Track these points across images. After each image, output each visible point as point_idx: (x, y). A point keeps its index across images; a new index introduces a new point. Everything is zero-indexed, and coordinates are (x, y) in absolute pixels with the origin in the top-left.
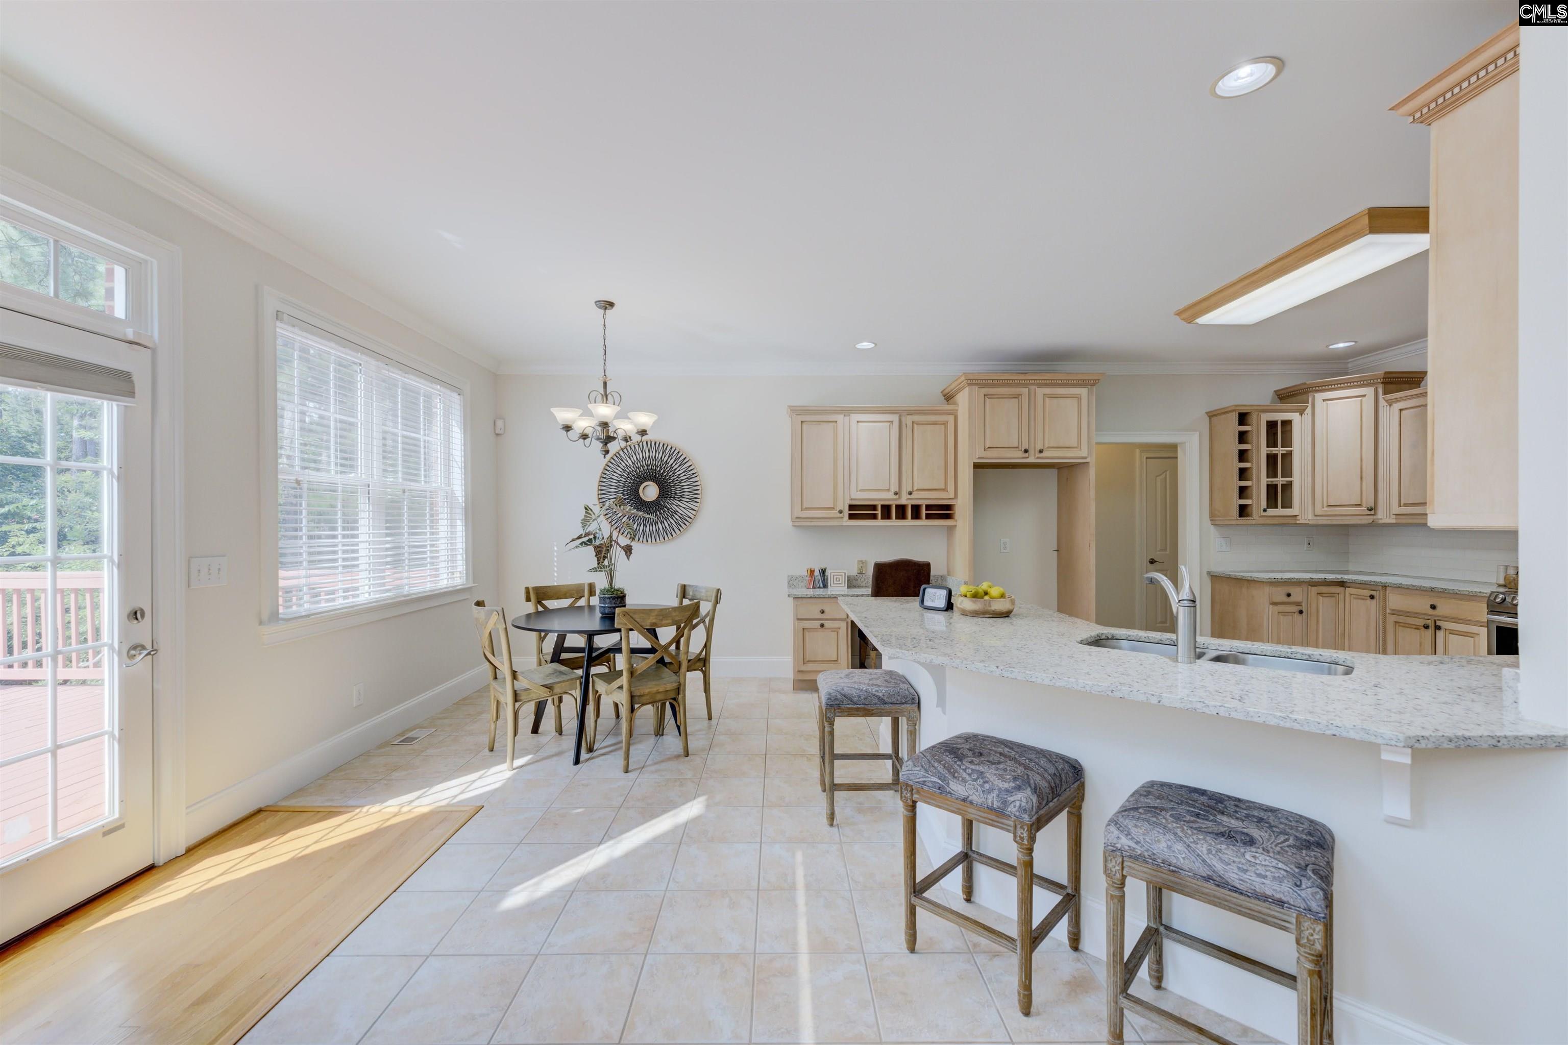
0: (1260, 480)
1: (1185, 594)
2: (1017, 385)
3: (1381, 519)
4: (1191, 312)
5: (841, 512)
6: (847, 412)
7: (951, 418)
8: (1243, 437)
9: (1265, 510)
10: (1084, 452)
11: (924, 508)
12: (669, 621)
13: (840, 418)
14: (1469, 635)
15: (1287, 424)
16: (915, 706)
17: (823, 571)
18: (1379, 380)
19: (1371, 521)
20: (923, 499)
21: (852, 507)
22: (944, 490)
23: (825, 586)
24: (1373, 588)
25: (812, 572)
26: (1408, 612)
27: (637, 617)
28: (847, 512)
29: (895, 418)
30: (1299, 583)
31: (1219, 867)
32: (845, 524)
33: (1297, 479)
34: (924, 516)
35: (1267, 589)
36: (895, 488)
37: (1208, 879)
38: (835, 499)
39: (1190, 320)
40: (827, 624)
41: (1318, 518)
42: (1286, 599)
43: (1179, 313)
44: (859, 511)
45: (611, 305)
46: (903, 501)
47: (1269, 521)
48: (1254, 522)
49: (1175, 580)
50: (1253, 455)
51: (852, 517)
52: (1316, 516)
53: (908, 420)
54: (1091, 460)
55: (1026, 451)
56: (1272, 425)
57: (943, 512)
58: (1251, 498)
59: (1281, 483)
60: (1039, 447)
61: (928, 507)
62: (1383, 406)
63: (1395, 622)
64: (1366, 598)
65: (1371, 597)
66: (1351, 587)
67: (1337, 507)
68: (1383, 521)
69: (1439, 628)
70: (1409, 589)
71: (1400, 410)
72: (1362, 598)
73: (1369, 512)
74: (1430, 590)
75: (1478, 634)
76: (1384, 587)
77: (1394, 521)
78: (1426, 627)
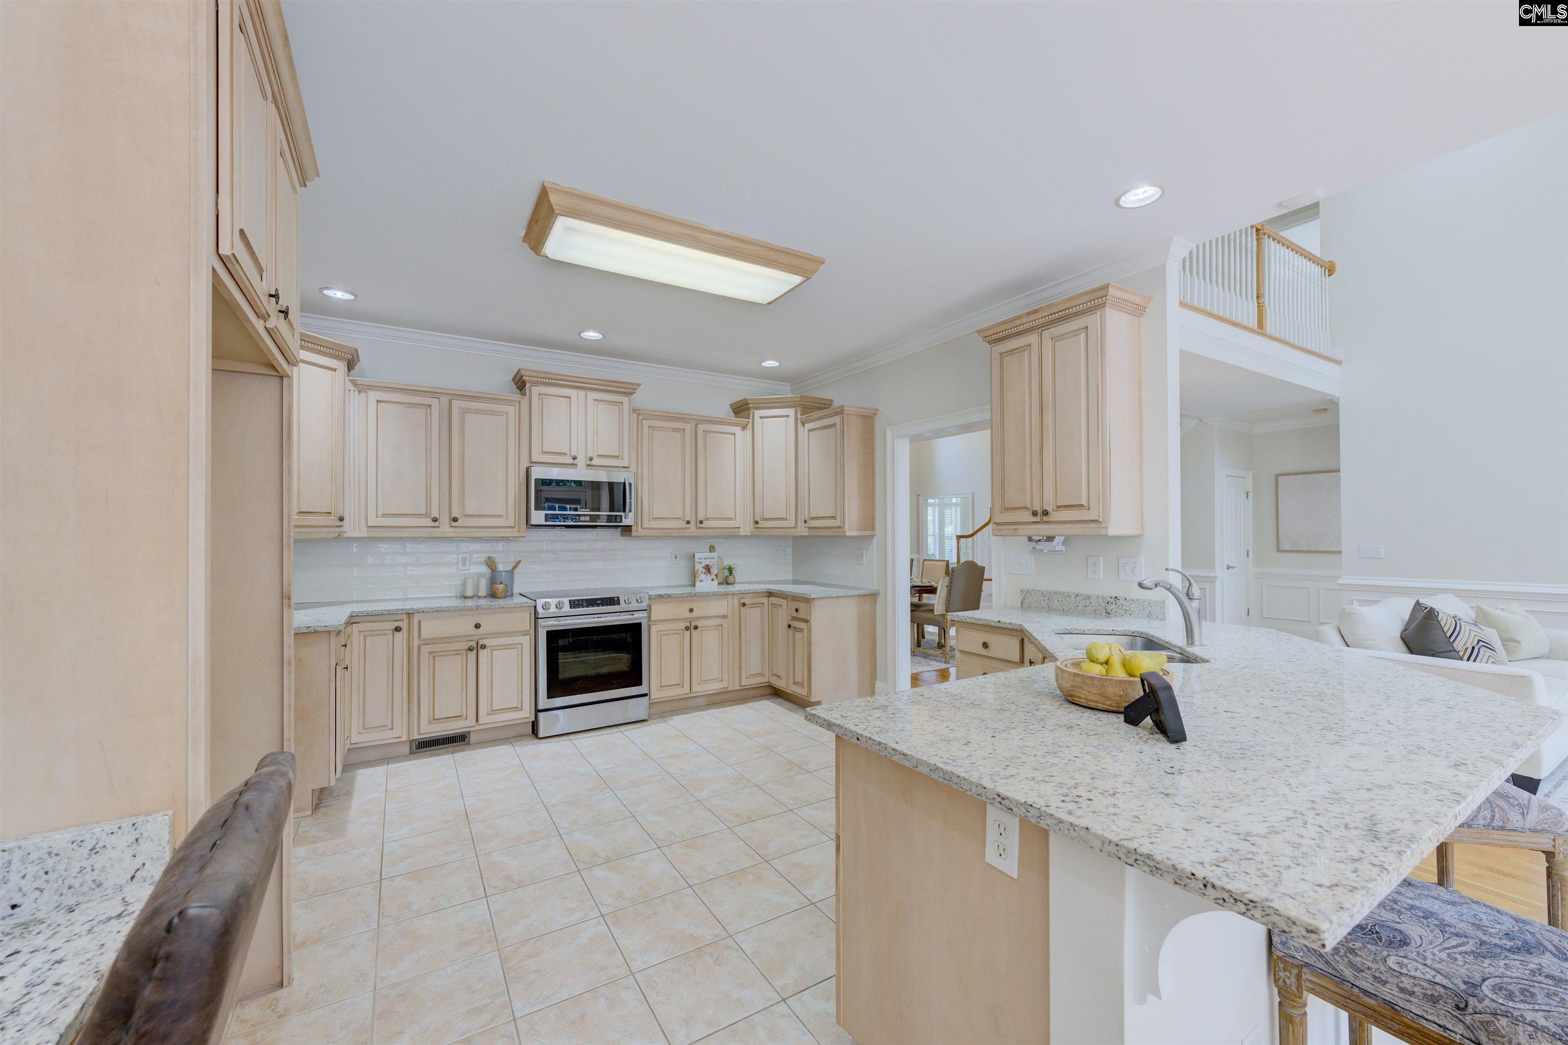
3: (348, 532)
14: (512, 647)
18: (348, 355)
19: (337, 535)
24: (395, 618)
26: (446, 638)
62: (350, 390)
63: (430, 653)
64: (387, 632)
65: (398, 629)
66: (362, 622)
67: (308, 514)
68: (349, 535)
69: (484, 647)
70: (449, 611)
71: (378, 401)
72: (381, 633)
73: (339, 523)
74: (475, 608)
75: (522, 644)
76: (410, 615)
77: (365, 535)
78: (470, 649)
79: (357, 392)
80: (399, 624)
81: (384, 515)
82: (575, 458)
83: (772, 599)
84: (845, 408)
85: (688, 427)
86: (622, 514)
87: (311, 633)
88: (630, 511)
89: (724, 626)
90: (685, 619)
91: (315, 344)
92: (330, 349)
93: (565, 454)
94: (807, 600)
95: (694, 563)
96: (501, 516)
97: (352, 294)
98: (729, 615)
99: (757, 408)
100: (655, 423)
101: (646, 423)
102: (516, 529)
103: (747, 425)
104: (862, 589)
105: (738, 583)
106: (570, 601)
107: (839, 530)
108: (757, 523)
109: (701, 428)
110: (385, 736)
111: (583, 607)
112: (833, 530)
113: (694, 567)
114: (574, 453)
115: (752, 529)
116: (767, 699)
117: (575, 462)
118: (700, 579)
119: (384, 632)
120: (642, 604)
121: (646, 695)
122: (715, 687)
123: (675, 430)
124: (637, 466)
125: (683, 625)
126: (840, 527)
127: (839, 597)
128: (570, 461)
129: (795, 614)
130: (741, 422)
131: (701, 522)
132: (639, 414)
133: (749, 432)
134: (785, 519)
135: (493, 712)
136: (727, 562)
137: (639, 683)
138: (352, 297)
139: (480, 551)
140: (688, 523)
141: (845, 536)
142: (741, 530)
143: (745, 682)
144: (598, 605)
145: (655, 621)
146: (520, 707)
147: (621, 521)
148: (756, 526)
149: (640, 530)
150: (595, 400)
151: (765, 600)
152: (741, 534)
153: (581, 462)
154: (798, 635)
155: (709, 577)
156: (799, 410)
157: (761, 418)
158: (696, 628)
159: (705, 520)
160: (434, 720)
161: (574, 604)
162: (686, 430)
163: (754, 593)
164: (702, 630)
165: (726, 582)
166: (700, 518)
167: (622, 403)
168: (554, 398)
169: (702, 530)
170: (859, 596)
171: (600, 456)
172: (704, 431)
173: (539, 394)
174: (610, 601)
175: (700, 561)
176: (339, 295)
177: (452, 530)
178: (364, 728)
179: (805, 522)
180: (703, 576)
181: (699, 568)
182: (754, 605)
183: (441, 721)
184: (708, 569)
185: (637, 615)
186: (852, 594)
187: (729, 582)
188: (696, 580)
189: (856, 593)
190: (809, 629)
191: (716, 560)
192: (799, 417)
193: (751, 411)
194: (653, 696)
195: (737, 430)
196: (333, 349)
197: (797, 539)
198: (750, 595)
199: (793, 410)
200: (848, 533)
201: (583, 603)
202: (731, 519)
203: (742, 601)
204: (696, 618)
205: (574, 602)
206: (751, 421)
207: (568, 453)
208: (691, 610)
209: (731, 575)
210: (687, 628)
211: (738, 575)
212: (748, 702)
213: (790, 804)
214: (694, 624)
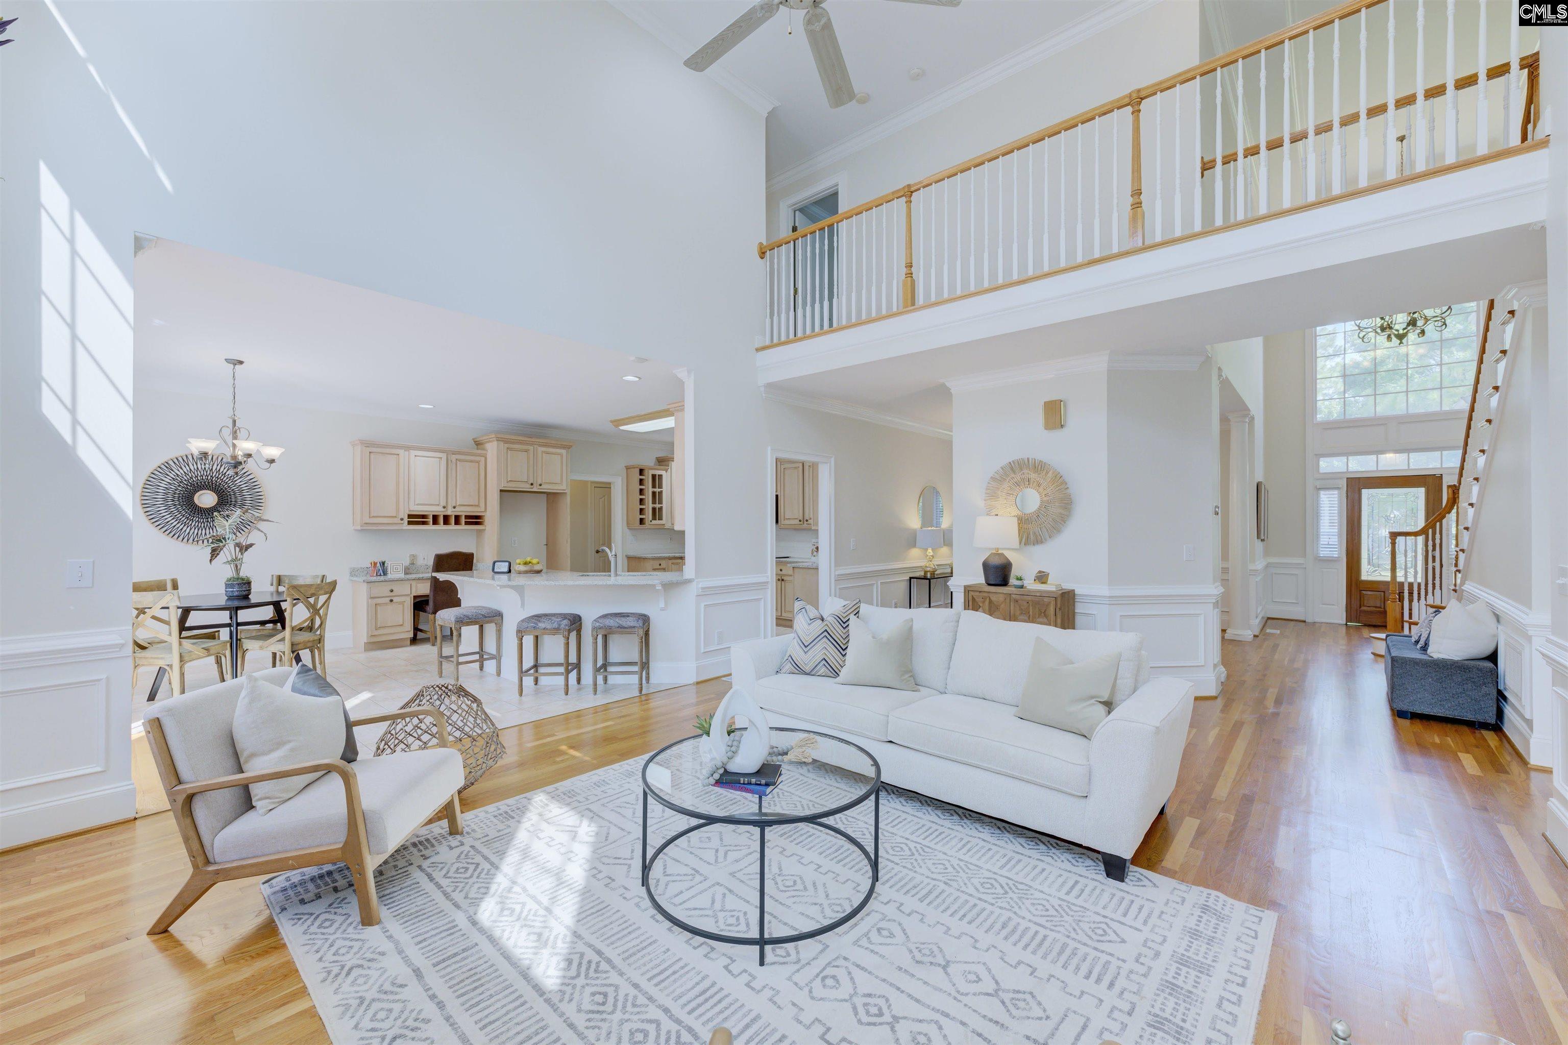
0: (648, 506)
1: (613, 553)
2: (528, 444)
4: (617, 423)
5: (402, 519)
6: (408, 448)
7: (483, 459)
8: (641, 482)
9: (651, 521)
10: (564, 487)
11: (463, 517)
12: (323, 592)
13: (401, 452)
15: (660, 476)
16: (500, 617)
17: (383, 563)
20: (463, 511)
21: (410, 516)
22: (478, 506)
23: (385, 573)
25: (375, 564)
27: (302, 590)
28: (406, 520)
29: (444, 456)
30: (664, 558)
31: (621, 622)
32: (404, 528)
33: (664, 505)
34: (463, 522)
35: (652, 562)
36: (443, 503)
37: (618, 627)
38: (398, 511)
39: (617, 426)
40: (395, 599)
42: (659, 567)
43: (612, 422)
44: (417, 519)
45: (241, 363)
46: (449, 513)
47: (653, 527)
48: (646, 527)
49: (611, 550)
50: (646, 492)
51: (410, 523)
52: (670, 524)
53: (454, 457)
54: (568, 491)
55: (532, 484)
56: (654, 476)
57: (475, 520)
58: (645, 515)
59: (658, 507)
60: (539, 482)
61: (467, 517)
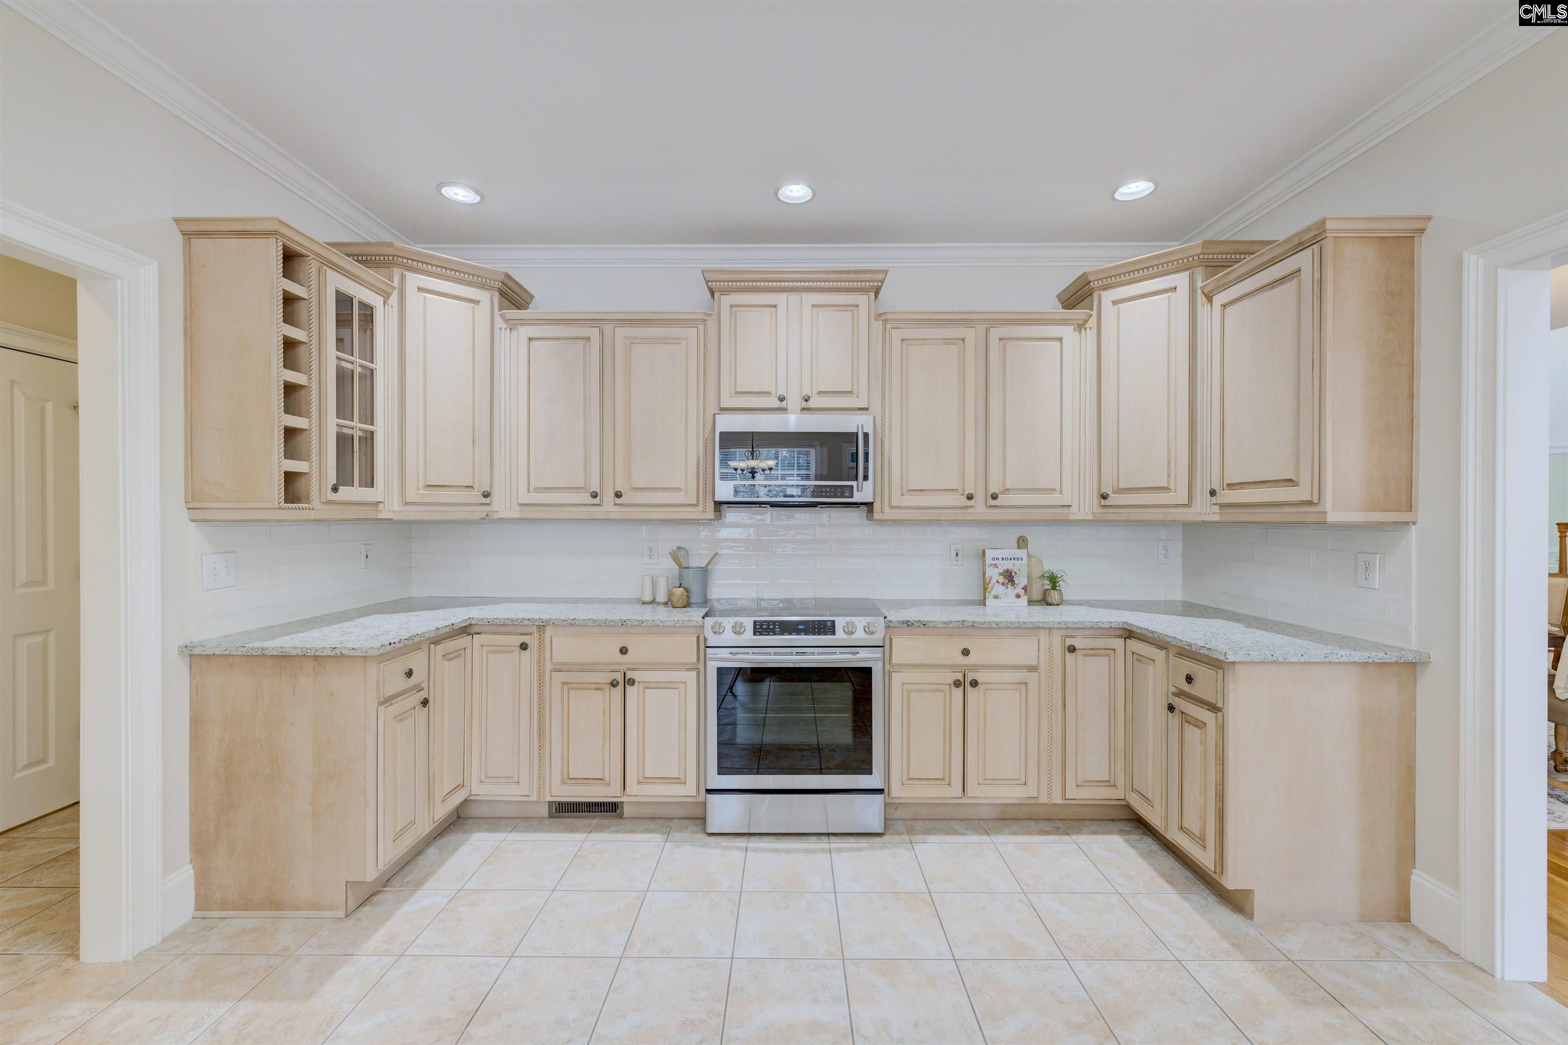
3: (497, 512)
9: (335, 489)
14: (672, 685)
15: (366, 307)
18: (497, 283)
19: (483, 516)
24: (524, 630)
26: (583, 664)
33: (380, 429)
41: (409, 508)
47: (338, 513)
48: (312, 515)
52: (407, 503)
56: (344, 304)
58: (307, 459)
59: (360, 433)
62: (501, 328)
63: (563, 683)
64: (512, 648)
65: (524, 647)
66: (485, 633)
67: (440, 489)
68: (500, 515)
69: (632, 682)
70: (587, 626)
71: (530, 339)
72: (505, 650)
73: (484, 500)
74: (620, 624)
75: (686, 683)
76: (542, 627)
77: (517, 515)
78: (614, 684)
79: (508, 330)
80: (525, 639)
81: (537, 490)
82: (782, 399)
83: (1133, 644)
84: (1329, 225)
85: (969, 334)
86: (854, 483)
87: (336, 656)
88: (866, 478)
89: (1030, 685)
90: (954, 667)
91: (446, 269)
92: (469, 274)
93: (768, 393)
94: (1217, 664)
95: (984, 566)
96: (678, 489)
97: (477, 192)
98: (1042, 667)
99: (1106, 288)
100: (914, 333)
101: (897, 335)
102: (700, 508)
103: (1086, 322)
104: (1377, 646)
105: (1070, 603)
106: (755, 622)
107: (1306, 509)
108: (1104, 497)
109: (995, 333)
110: (512, 792)
111: (775, 634)
112: (1288, 509)
113: (984, 573)
114: (782, 392)
115: (1097, 509)
116: (1122, 832)
117: (784, 404)
118: (994, 593)
119: (509, 648)
120: (873, 636)
121: (881, 791)
122: (1012, 794)
123: (948, 341)
124: (883, 406)
125: (951, 677)
126: (1310, 503)
127: (1305, 663)
128: (776, 404)
129: (1186, 687)
130: (1075, 317)
131: (994, 497)
132: (885, 321)
133: (1090, 335)
134: (1166, 489)
135: (645, 780)
136: (1050, 566)
137: (865, 767)
138: (478, 199)
139: (670, 539)
140: (970, 497)
141: (1325, 523)
142: (1074, 509)
143: (1073, 793)
144: (799, 632)
145: (899, 665)
146: (682, 778)
147: (852, 496)
148: (1103, 502)
149: (887, 509)
150: (813, 306)
151: (1118, 643)
152: (1072, 517)
153: (794, 402)
154: (1191, 732)
155: (1011, 591)
156: (1199, 273)
157: (1114, 303)
158: (974, 684)
159: (1002, 493)
160: (568, 780)
161: (761, 628)
162: (967, 341)
163: (1092, 628)
164: (986, 689)
165: (1045, 601)
166: (993, 489)
167: (857, 306)
168: (752, 309)
169: (997, 510)
170: (1365, 664)
171: (821, 393)
172: (1000, 339)
173: (731, 306)
174: (819, 628)
175: (995, 562)
176: (460, 194)
177: (617, 509)
178: (487, 777)
179: (1213, 493)
180: (999, 589)
181: (994, 574)
182: (1094, 652)
183: (578, 781)
184: (1009, 577)
185: (864, 654)
186: (1345, 659)
187: (1049, 600)
188: (987, 594)
189: (1358, 656)
190: (1222, 728)
191: (1025, 561)
192: (1200, 284)
193: (1095, 294)
194: (893, 794)
195: (1067, 332)
196: (473, 275)
197: (1191, 528)
198: (1086, 632)
199: (1185, 275)
200: (1333, 517)
201: (774, 628)
202: (1052, 490)
203: (1069, 642)
204: (975, 666)
205: (761, 625)
206: (1094, 313)
207: (773, 392)
208: (966, 652)
209: (1054, 588)
210: (957, 684)
211: (1068, 589)
212: (1078, 831)
213: (1179, 949)
214: (970, 676)
